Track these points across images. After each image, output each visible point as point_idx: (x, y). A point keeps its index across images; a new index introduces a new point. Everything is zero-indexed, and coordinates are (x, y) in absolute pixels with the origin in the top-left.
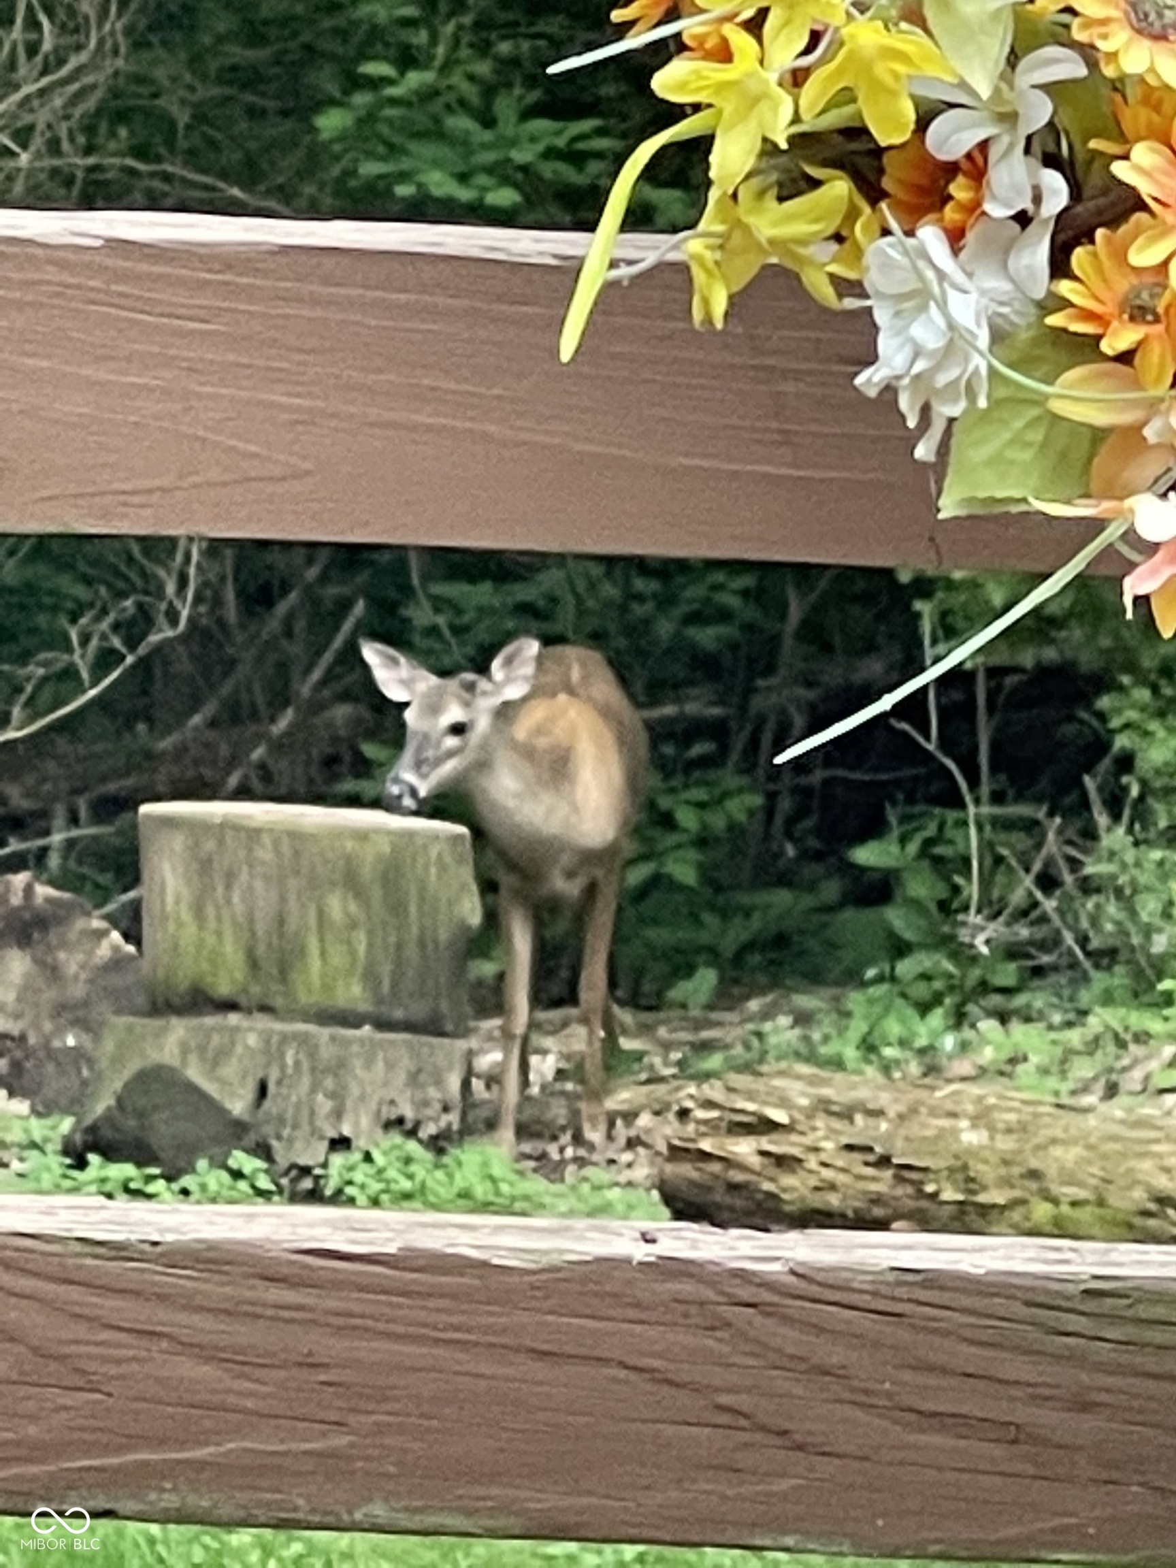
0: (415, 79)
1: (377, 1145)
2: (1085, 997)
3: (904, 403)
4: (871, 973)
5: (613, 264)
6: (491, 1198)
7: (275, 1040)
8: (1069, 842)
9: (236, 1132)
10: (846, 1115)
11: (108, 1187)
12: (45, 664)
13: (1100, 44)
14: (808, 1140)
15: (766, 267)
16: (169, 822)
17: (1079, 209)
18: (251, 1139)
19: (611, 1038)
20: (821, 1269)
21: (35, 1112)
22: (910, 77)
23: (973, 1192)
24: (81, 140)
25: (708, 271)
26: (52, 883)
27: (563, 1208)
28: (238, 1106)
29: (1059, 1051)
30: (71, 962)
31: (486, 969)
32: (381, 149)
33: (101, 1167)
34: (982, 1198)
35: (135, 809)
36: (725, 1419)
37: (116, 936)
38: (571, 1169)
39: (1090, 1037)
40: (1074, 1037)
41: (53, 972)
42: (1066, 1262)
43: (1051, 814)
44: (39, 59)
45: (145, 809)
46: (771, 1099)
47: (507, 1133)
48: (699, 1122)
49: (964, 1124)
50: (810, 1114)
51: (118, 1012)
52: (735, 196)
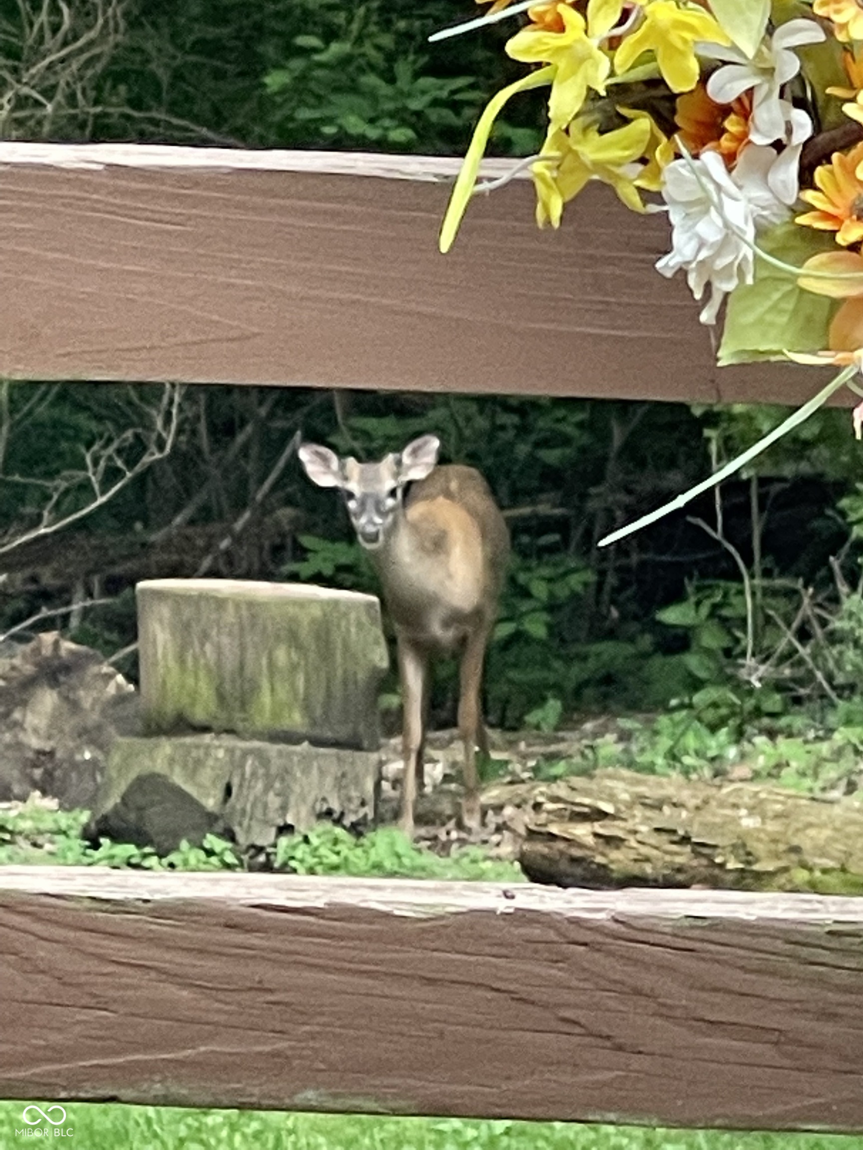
0: (336, 48)
1: (312, 829)
2: (832, 719)
3: (692, 281)
4: (674, 702)
5: (479, 181)
6: (396, 868)
7: (238, 753)
8: (820, 606)
9: (210, 820)
10: (657, 806)
11: (116, 862)
12: (66, 479)
13: (834, 17)
14: (630, 825)
15: (591, 183)
16: (160, 595)
17: (820, 138)
18: (220, 826)
19: (484, 750)
20: (636, 918)
21: (61, 807)
22: (695, 43)
23: (749, 863)
24: (92, 94)
25: (549, 186)
26: (74, 640)
27: (449, 876)
28: (211, 803)
29: (813, 759)
30: (86, 698)
31: (391, 700)
32: (312, 101)
33: (111, 848)
34: (756, 867)
35: (133, 584)
36: (566, 1028)
37: (120, 678)
38: (455, 846)
39: (835, 748)
40: (825, 748)
41: (74, 706)
42: (815, 911)
43: (806, 586)
44: (60, 35)
45: (141, 585)
46: (603, 796)
47: (408, 820)
48: (549, 812)
49: (743, 812)
50: (630, 806)
51: (123, 734)
52: (567, 131)
